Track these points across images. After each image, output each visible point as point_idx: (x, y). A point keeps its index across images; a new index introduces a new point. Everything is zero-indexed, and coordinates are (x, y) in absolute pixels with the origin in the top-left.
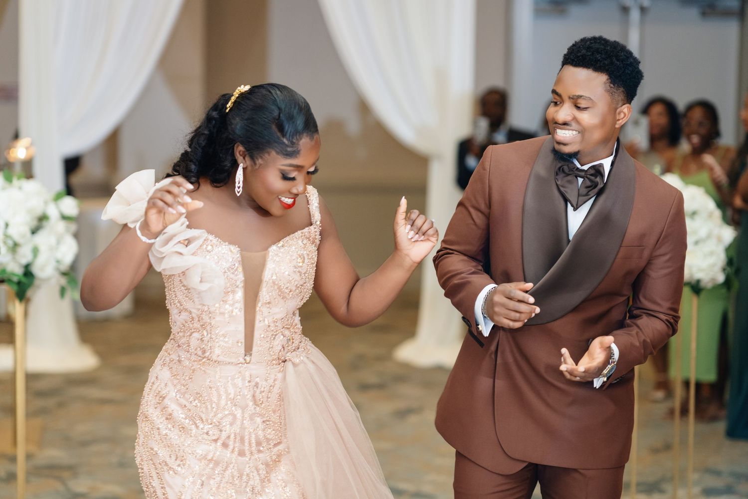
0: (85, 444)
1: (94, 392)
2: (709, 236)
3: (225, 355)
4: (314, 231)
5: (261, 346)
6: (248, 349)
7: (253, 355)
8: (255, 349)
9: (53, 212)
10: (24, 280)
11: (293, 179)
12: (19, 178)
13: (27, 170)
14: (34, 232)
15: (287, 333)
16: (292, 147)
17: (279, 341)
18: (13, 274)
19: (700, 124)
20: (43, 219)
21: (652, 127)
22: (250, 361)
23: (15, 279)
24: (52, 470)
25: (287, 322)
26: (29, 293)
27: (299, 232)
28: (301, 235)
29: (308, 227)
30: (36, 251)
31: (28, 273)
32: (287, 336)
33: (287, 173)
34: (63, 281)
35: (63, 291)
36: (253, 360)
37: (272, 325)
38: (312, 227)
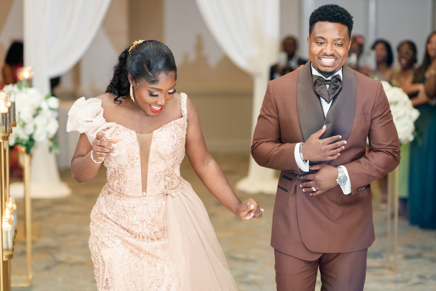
0: (64, 235)
1: (68, 208)
2: (404, 115)
3: (131, 192)
4: (183, 121)
5: (151, 187)
6: (144, 189)
7: (147, 192)
8: (148, 188)
9: (44, 105)
10: (29, 143)
11: (157, 96)
12: (26, 87)
13: (30, 83)
14: (35, 116)
15: (168, 179)
16: (154, 78)
17: (162, 184)
18: (23, 140)
19: (407, 53)
20: (39, 110)
21: (378, 56)
22: (146, 195)
23: (24, 143)
24: (46, 249)
25: (168, 173)
26: (33, 150)
27: (173, 122)
28: (174, 123)
29: (179, 118)
30: (35, 127)
31: (31, 140)
32: (168, 180)
33: (152, 92)
34: (50, 144)
35: (51, 149)
36: (147, 195)
37: (158, 174)
38: (182, 119)
